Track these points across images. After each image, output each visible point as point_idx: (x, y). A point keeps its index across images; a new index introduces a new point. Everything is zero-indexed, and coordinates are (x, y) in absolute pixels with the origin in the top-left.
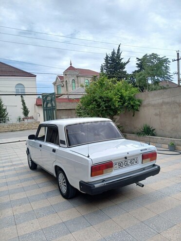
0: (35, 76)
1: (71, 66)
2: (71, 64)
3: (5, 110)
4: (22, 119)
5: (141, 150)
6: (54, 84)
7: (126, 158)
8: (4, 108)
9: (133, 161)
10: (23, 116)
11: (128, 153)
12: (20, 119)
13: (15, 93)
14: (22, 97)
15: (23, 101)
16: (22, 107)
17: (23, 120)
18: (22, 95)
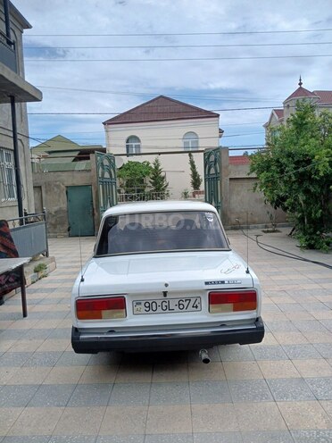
0: (218, 116)
1: (301, 88)
2: (300, 84)
3: (164, 178)
4: (190, 194)
5: (207, 283)
6: (266, 126)
7: (165, 294)
8: (162, 174)
9: (186, 304)
10: (191, 189)
11: (166, 285)
12: (186, 194)
13: (182, 150)
14: (190, 155)
15: (192, 163)
16: (191, 172)
17: (194, 196)
18: (190, 153)
